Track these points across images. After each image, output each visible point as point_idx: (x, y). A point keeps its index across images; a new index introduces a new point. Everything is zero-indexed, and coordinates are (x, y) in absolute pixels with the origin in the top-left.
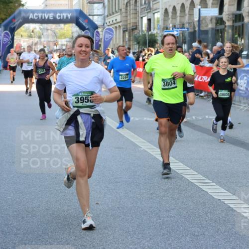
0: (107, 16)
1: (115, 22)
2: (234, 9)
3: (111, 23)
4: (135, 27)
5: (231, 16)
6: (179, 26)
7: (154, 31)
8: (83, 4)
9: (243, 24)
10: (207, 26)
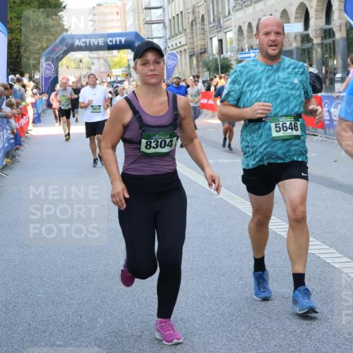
0: (169, 38)
1: (179, 45)
2: (322, 23)
3: (175, 46)
4: (203, 50)
5: (319, 31)
6: (256, 47)
7: (227, 54)
8: (139, 25)
9: (334, 41)
10: (291, 45)
